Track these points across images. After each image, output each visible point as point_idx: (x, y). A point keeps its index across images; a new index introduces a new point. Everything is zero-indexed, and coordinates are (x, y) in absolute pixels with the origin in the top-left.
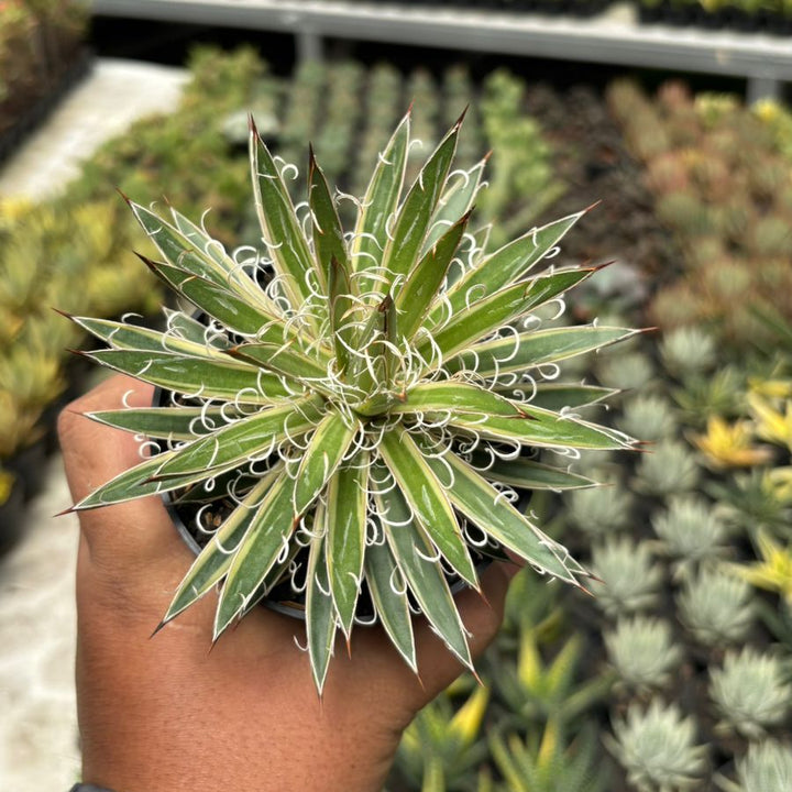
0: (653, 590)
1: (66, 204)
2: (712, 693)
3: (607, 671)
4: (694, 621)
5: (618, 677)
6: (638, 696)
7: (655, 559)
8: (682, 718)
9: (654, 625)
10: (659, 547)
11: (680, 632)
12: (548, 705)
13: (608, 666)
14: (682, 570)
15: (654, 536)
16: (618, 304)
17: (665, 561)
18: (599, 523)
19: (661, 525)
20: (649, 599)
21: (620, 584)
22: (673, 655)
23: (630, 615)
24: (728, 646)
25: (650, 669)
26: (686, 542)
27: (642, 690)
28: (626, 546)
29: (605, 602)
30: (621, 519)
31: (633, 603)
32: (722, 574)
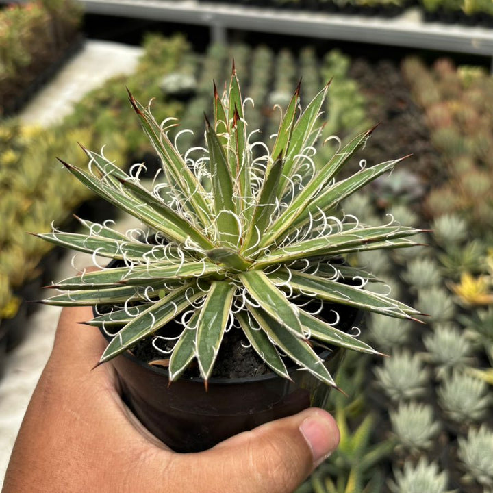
0: (422, 385)
1: (62, 130)
2: (460, 454)
3: (392, 437)
4: (449, 406)
5: (398, 442)
6: (411, 455)
7: (425, 365)
8: (440, 471)
9: (423, 408)
10: (427, 356)
11: (440, 413)
12: (351, 459)
13: (392, 434)
14: (442, 372)
15: (424, 349)
16: (406, 198)
17: (431, 366)
18: (390, 341)
19: (429, 343)
20: (419, 391)
21: (401, 380)
22: (434, 428)
23: (407, 401)
24: (471, 423)
25: (419, 438)
26: (445, 354)
27: (414, 451)
28: (406, 356)
29: (391, 392)
30: (403, 338)
31: (409, 393)
32: (468, 375)
